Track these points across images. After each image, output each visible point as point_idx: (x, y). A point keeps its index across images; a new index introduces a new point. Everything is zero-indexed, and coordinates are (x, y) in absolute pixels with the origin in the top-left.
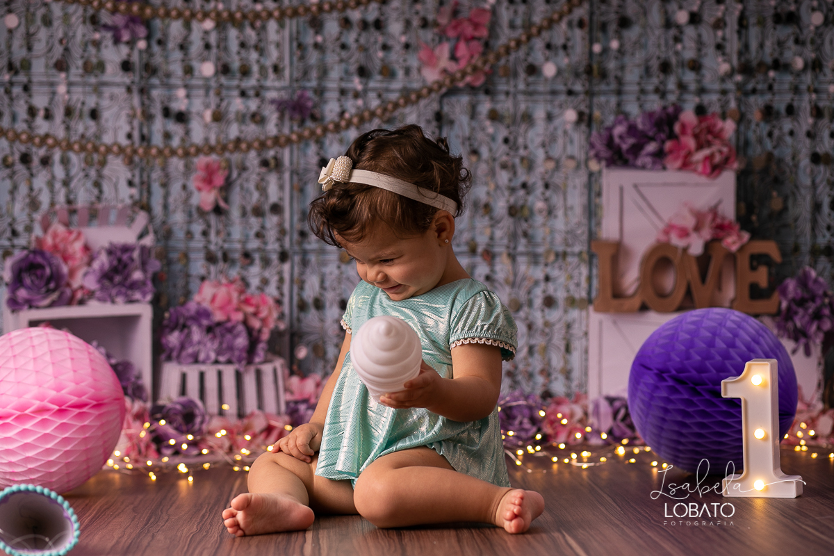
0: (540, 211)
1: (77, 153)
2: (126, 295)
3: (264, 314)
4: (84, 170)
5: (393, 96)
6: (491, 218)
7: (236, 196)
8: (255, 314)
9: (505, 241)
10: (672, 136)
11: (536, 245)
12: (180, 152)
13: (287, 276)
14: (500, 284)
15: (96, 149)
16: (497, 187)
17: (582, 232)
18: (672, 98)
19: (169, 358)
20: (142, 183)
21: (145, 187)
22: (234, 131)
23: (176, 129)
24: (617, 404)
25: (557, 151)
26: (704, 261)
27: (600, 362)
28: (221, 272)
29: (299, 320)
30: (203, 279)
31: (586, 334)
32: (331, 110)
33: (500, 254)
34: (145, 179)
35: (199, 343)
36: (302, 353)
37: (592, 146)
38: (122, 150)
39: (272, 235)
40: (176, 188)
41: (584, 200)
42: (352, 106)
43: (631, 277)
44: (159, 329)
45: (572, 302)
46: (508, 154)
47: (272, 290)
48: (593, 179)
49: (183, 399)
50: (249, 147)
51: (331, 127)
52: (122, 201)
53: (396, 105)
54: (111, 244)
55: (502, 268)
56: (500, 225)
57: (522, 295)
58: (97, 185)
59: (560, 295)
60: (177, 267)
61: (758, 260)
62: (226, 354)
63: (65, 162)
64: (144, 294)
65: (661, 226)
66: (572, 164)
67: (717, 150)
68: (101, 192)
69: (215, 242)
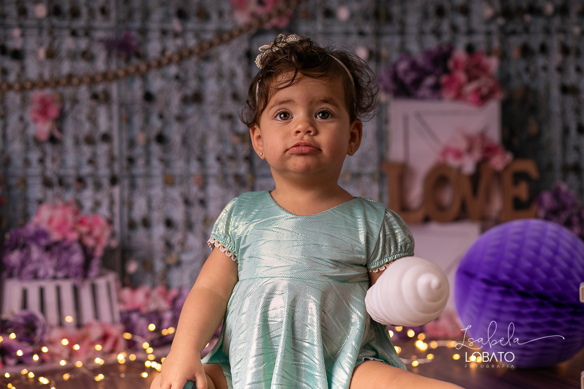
3: (97, 232)
5: (209, 36)
7: (69, 127)
8: (90, 233)
10: (447, 71)
12: (17, 86)
13: (117, 198)
18: (446, 38)
19: (11, 276)
22: (66, 67)
23: (13, 66)
26: (475, 178)
28: (58, 196)
29: (129, 238)
30: (40, 202)
32: (153, 48)
35: (39, 261)
36: (133, 267)
39: (102, 161)
40: (13, 120)
41: (375, 127)
42: (172, 45)
43: (416, 193)
47: (104, 211)
49: (25, 314)
50: (81, 81)
51: (154, 63)
53: (211, 45)
60: (17, 192)
61: (519, 177)
62: (64, 270)
65: (439, 148)
69: (51, 168)
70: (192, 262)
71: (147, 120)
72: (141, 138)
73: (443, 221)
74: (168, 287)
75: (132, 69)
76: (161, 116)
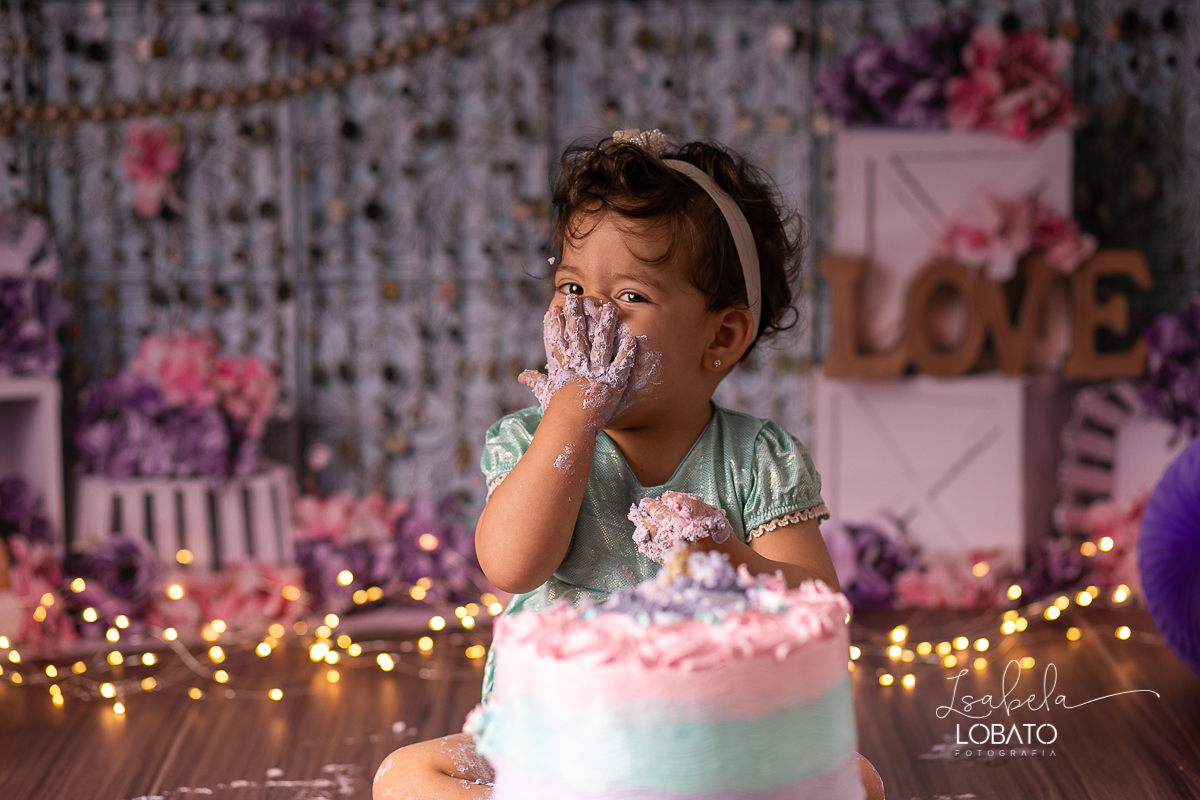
2: (13, 362)
3: (252, 389)
5: (468, 9)
7: (198, 189)
10: (959, 70)
12: (98, 113)
13: (290, 325)
18: (960, 1)
19: (91, 470)
20: (33, 168)
21: (38, 175)
22: (190, 75)
23: (89, 73)
24: (864, 539)
25: (756, 100)
26: (1015, 289)
28: (177, 321)
29: (314, 401)
30: (145, 333)
31: (810, 419)
32: (359, 34)
34: (38, 160)
35: (142, 443)
36: (320, 457)
37: (818, 90)
39: (262, 255)
40: (92, 177)
42: (397, 28)
43: (889, 318)
44: (72, 421)
45: (786, 364)
46: (671, 108)
47: (265, 351)
48: (821, 149)
49: (117, 541)
50: (219, 102)
51: (360, 64)
53: (474, 25)
60: (100, 314)
61: (1110, 285)
62: (190, 460)
64: (44, 361)
65: (940, 228)
66: (780, 124)
67: (1038, 93)
69: (165, 269)
70: (435, 449)
71: (347, 176)
72: (335, 210)
73: (944, 374)
74: (388, 497)
75: (317, 76)
76: (375, 168)
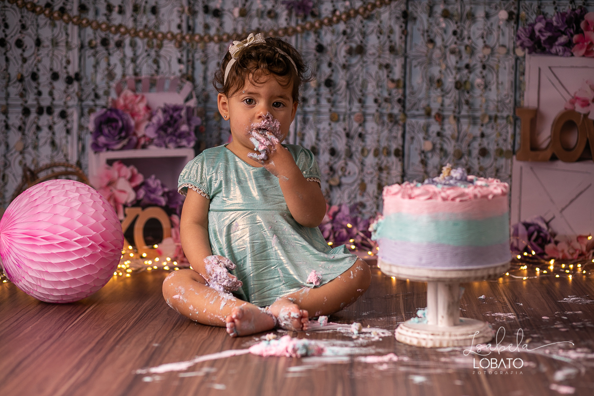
0: (479, 86)
1: (141, 38)
2: (176, 142)
4: (146, 51)
6: (442, 90)
9: (452, 107)
10: (579, 31)
11: (475, 110)
12: (216, 38)
14: (448, 139)
15: (155, 36)
16: (447, 67)
17: (509, 101)
20: (188, 61)
21: (190, 63)
22: (255, 24)
23: (213, 21)
24: (532, 228)
25: (492, 41)
27: (520, 198)
31: (510, 176)
32: (326, 9)
33: (448, 116)
34: (190, 58)
37: (519, 37)
38: (174, 37)
40: (212, 65)
41: (512, 78)
42: (342, 6)
45: (500, 153)
46: (456, 43)
48: (518, 62)
51: (326, 21)
52: (174, 74)
53: (374, 6)
54: (165, 104)
55: (450, 127)
56: (449, 95)
57: (464, 147)
58: (156, 62)
59: (492, 148)
63: (133, 45)
64: (189, 142)
66: (503, 51)
68: (159, 67)
70: (352, 184)
71: (318, 66)
73: (568, 160)
75: (307, 26)
76: (330, 65)
